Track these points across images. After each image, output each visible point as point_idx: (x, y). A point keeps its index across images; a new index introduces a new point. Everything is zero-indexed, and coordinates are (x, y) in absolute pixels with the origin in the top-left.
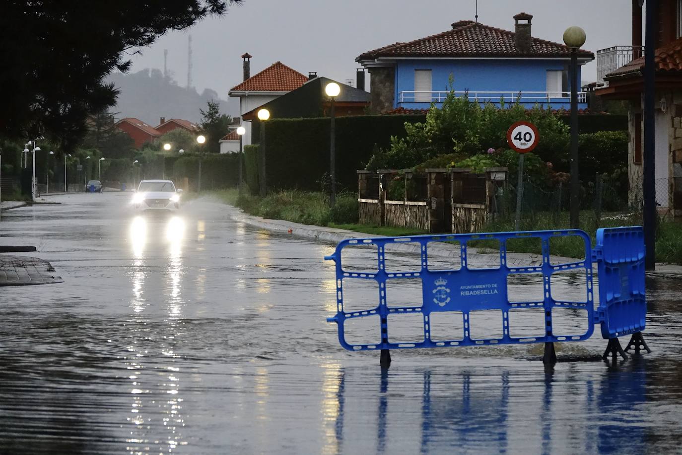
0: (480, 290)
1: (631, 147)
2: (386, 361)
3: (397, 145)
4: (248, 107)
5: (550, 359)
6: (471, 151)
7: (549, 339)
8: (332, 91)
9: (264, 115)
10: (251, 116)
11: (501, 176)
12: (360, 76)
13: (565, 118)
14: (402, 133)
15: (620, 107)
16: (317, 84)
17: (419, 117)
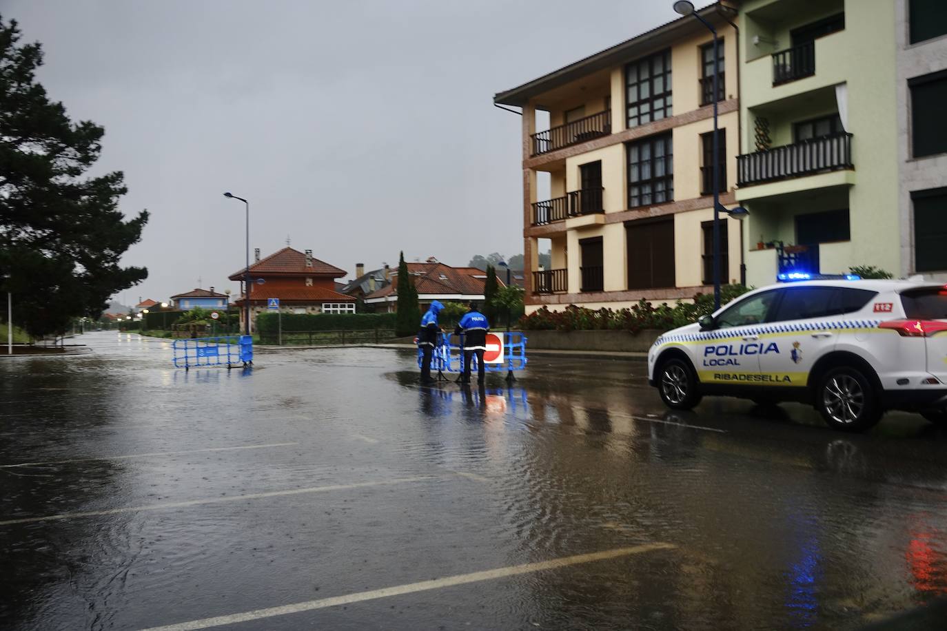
0: (211, 352)
1: (241, 318)
2: (187, 369)
3: (181, 318)
4: (141, 310)
5: (230, 367)
6: (201, 319)
7: (229, 363)
8: (165, 305)
9: (146, 311)
10: (142, 312)
11: (209, 325)
12: (170, 302)
13: (225, 312)
14: (183, 315)
15: (236, 308)
16: (159, 304)
17: (187, 311)
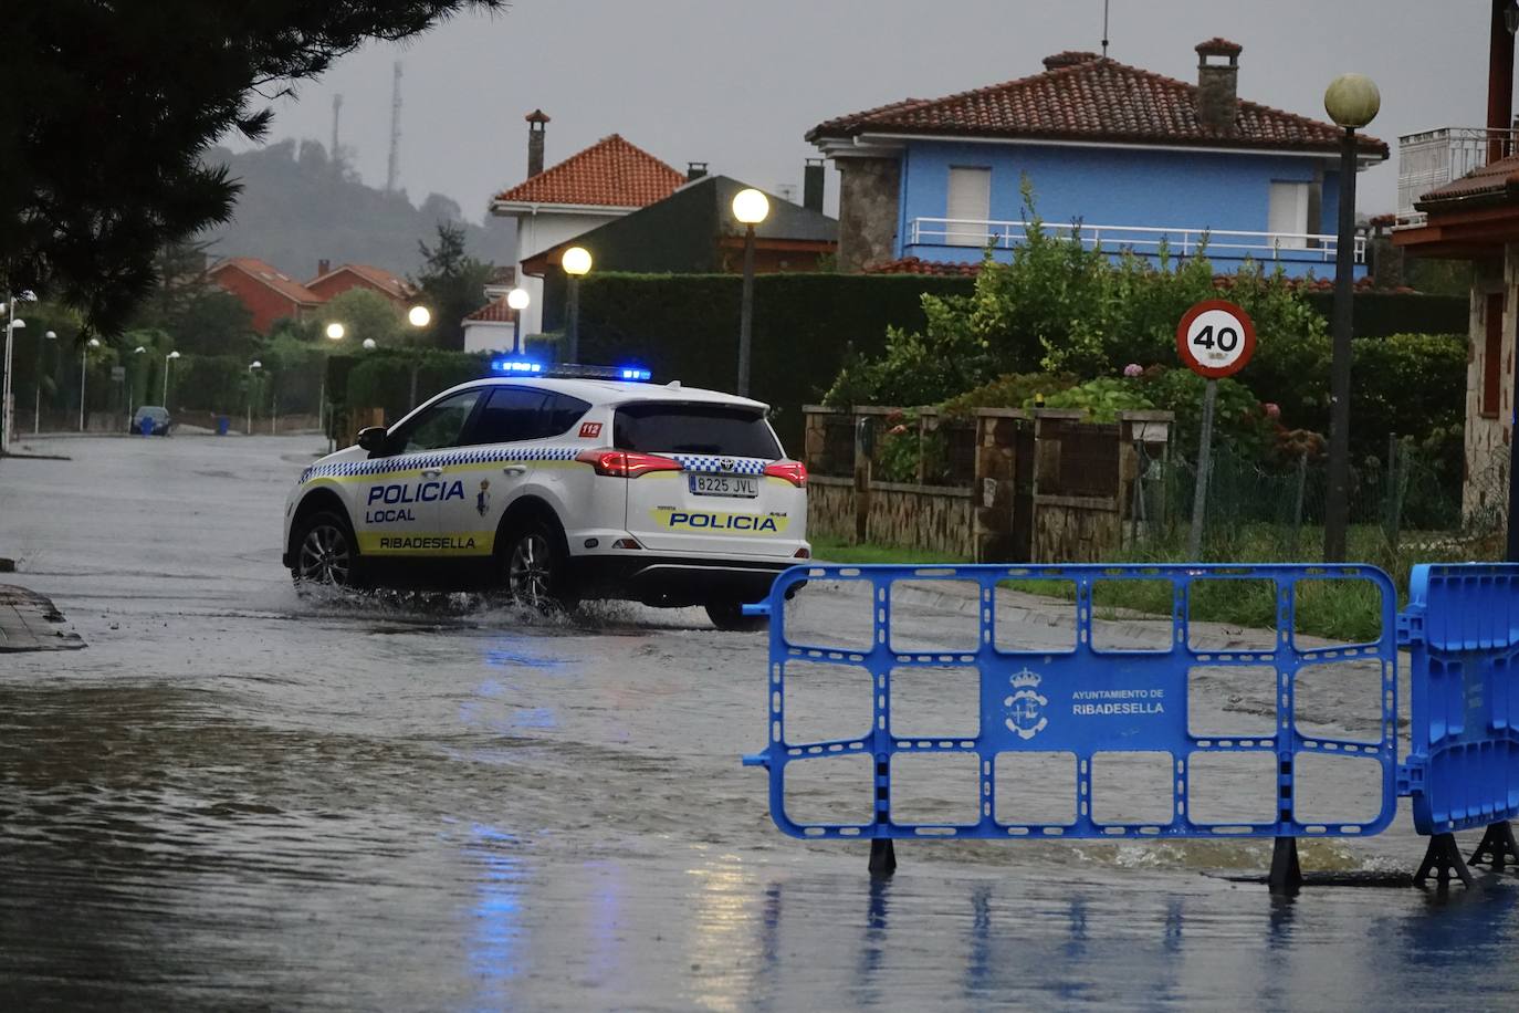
0: (1121, 702)
1: (1475, 374)
2: (883, 863)
3: (901, 350)
4: (534, 243)
5: (1287, 879)
6: (1085, 369)
7: (1285, 830)
8: (750, 208)
9: (578, 262)
10: (545, 265)
11: (1157, 433)
12: (814, 176)
13: (1320, 300)
14: (915, 319)
16: (709, 193)
17: (956, 283)
